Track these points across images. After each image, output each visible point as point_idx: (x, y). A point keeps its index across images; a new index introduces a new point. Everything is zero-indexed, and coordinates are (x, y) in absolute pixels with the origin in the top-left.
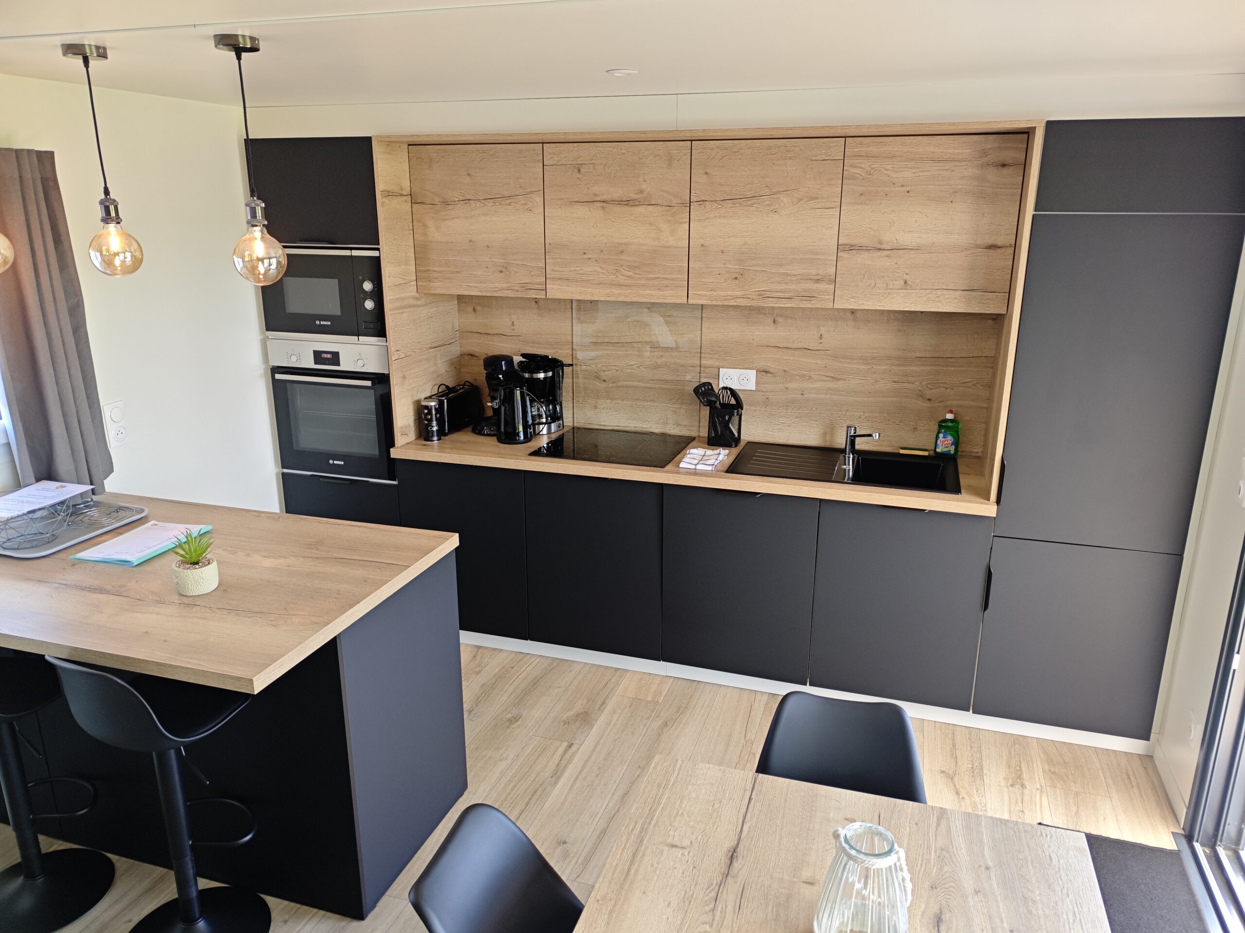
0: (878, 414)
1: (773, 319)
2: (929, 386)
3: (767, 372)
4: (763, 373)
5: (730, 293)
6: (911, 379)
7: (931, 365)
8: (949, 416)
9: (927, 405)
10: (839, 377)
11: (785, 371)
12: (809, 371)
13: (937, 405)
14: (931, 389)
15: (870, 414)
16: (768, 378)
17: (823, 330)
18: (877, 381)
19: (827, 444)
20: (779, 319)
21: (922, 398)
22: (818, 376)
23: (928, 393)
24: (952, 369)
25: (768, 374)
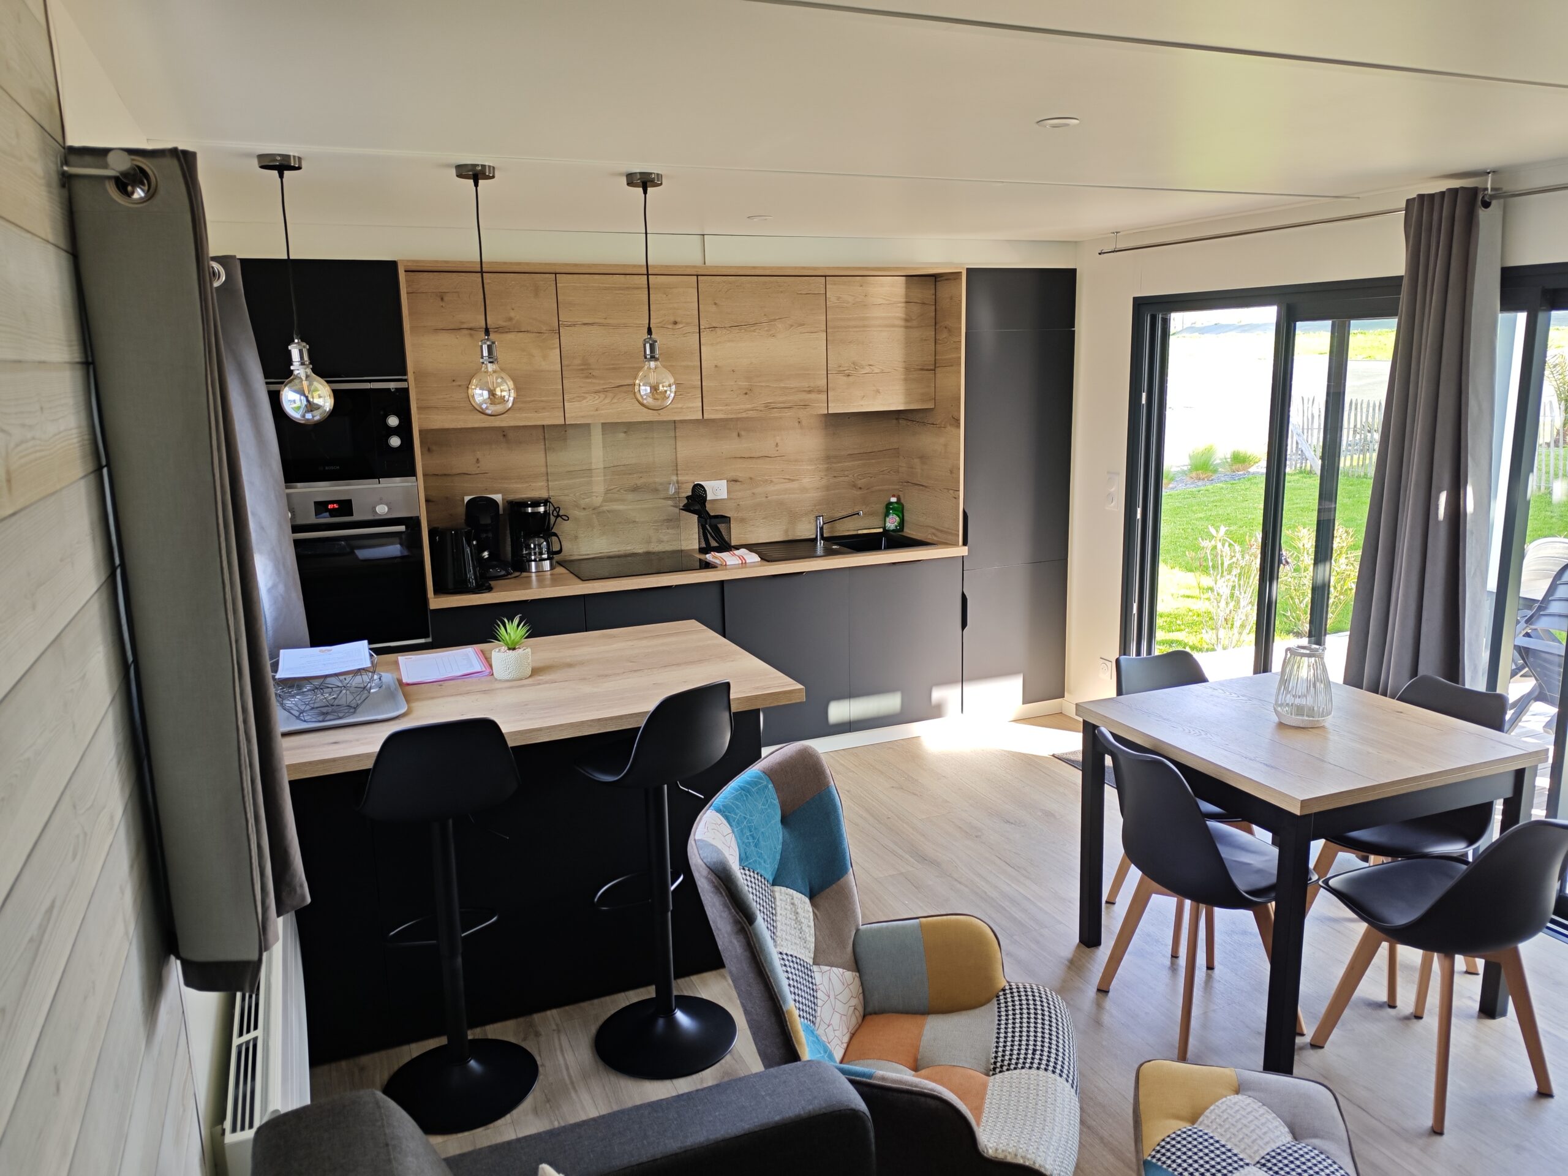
0: (825, 506)
1: (737, 434)
2: (860, 477)
3: (736, 481)
4: (732, 482)
5: (742, 406)
6: (846, 473)
7: (861, 460)
8: (894, 500)
9: (859, 492)
10: (794, 478)
11: (751, 478)
12: (771, 476)
13: (866, 491)
14: (861, 479)
15: (819, 507)
16: (737, 486)
17: (778, 439)
18: (822, 478)
19: (790, 538)
20: (743, 433)
21: (855, 487)
22: (777, 480)
23: (860, 483)
24: (873, 461)
25: (738, 483)
